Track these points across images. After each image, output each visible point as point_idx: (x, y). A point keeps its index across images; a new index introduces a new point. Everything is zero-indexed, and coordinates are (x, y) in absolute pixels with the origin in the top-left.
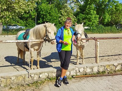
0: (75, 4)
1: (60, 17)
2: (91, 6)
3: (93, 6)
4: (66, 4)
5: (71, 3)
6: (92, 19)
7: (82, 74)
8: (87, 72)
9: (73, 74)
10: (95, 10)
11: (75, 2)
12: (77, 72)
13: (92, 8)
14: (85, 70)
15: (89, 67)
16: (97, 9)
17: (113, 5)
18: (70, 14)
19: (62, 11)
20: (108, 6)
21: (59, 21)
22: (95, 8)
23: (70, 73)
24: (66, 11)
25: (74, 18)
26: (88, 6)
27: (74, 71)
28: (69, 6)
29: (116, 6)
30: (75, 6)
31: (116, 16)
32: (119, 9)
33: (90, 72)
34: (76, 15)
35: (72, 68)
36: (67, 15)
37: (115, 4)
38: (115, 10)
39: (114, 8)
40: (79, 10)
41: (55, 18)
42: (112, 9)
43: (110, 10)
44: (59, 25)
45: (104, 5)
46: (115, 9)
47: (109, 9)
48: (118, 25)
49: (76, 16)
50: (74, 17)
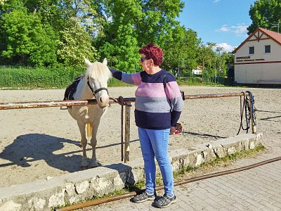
0: (94, 21)
1: (60, 47)
2: (126, 27)
3: (132, 27)
4: (73, 18)
5: (85, 17)
6: (130, 56)
7: (83, 199)
8: (98, 189)
9: (55, 205)
10: (134, 36)
11: (95, 17)
12: (70, 194)
13: (129, 31)
14: (93, 186)
15: (105, 176)
16: (139, 34)
17: (169, 28)
18: (84, 42)
19: (66, 33)
20: (160, 31)
21: (59, 56)
22: (136, 31)
23: (47, 202)
24: (74, 35)
25: (94, 52)
26: (121, 27)
27: (60, 195)
28: (80, 24)
29: (175, 31)
30: (95, 25)
31: (173, 53)
32: (180, 38)
33: (107, 188)
34: (98, 44)
35: (52, 187)
36: (77, 44)
37: (173, 28)
38: (172, 40)
39: (171, 36)
40: (103, 35)
41: (48, 48)
42: (167, 37)
43: (163, 40)
44: (59, 65)
45: (154, 28)
46: (174, 37)
47: (161, 37)
48: (177, 71)
49: (97, 48)
50: (93, 48)
